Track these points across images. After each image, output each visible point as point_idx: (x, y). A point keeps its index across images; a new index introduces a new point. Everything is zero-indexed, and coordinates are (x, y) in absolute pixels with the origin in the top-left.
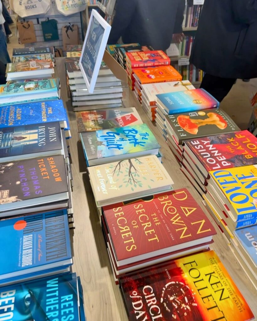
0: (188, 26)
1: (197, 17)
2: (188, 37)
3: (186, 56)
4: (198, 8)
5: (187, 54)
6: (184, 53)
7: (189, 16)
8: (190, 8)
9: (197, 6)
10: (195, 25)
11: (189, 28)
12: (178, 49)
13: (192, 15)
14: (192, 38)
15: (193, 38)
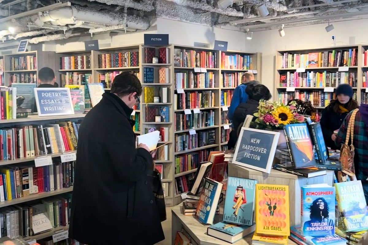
0: (58, 188)
1: (69, 175)
2: (60, 201)
3: (62, 227)
4: (68, 166)
5: (63, 223)
6: (58, 223)
7: (58, 176)
8: (58, 167)
9: (66, 163)
10: (68, 186)
11: (60, 190)
12: (49, 220)
13: (62, 175)
14: (66, 202)
15: (68, 202)
